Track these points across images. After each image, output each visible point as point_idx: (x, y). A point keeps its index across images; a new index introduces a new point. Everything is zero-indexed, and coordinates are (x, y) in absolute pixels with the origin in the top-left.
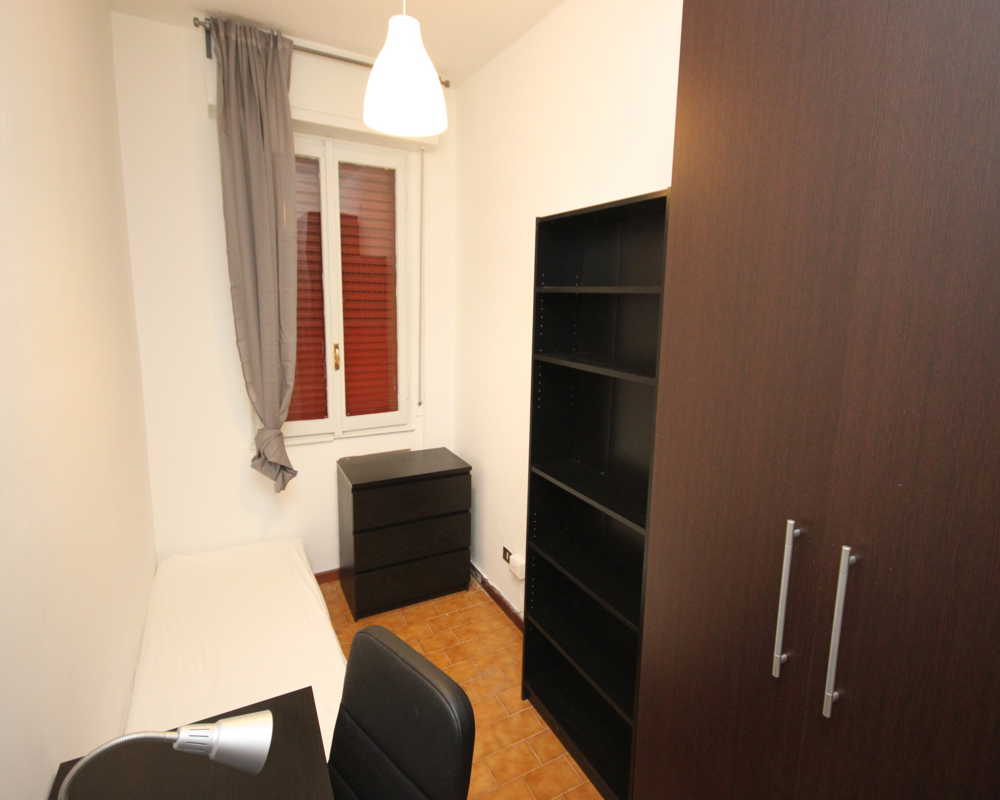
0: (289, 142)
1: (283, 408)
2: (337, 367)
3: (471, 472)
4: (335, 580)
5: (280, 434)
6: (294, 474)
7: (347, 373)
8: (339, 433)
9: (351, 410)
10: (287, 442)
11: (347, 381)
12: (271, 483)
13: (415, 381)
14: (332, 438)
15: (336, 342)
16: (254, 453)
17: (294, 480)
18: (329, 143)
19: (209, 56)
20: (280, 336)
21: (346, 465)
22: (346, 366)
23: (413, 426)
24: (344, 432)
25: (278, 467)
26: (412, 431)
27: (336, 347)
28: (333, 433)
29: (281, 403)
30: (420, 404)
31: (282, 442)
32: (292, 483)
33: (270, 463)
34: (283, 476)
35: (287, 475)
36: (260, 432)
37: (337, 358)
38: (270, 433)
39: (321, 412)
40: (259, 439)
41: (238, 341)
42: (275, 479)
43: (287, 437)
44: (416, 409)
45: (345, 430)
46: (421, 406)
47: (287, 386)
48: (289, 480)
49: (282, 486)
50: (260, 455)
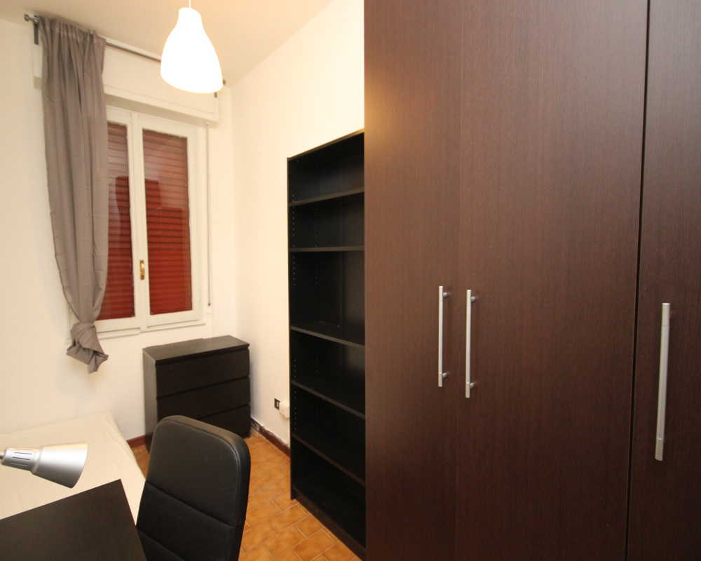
0: (102, 111)
1: (96, 306)
2: (142, 277)
3: (249, 348)
4: (141, 444)
5: (94, 327)
6: (106, 358)
7: (151, 284)
8: (144, 328)
9: (156, 308)
10: (99, 336)
11: (151, 289)
12: (84, 367)
13: (205, 287)
14: (138, 332)
15: (141, 258)
16: (70, 344)
17: (105, 362)
18: (135, 115)
19: (36, 42)
20: (94, 251)
21: (149, 351)
22: (151, 278)
23: (205, 321)
24: (148, 327)
25: (92, 353)
26: (204, 325)
27: (142, 262)
28: (139, 328)
30: (209, 305)
31: (96, 337)
32: (103, 365)
33: (85, 349)
34: (96, 361)
35: (99, 359)
36: (75, 326)
37: (142, 271)
38: (83, 326)
39: (128, 311)
40: (74, 332)
41: (56, 255)
42: (88, 363)
43: (99, 333)
44: (206, 309)
45: (150, 325)
46: (210, 307)
47: (100, 289)
48: (101, 363)
49: (95, 368)
50: (75, 344)
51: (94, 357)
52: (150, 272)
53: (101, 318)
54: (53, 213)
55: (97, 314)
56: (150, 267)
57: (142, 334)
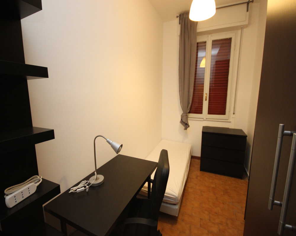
2: (206, 100)
4: (199, 159)
5: (187, 115)
6: (189, 126)
7: (209, 102)
8: (205, 119)
9: (209, 113)
10: (188, 119)
11: (209, 104)
12: (183, 127)
13: (233, 106)
15: (206, 93)
17: (189, 128)
19: (180, 24)
20: (189, 90)
21: (204, 128)
22: (209, 100)
23: (231, 121)
26: (230, 122)
28: (203, 119)
29: (188, 107)
31: (187, 119)
32: (188, 129)
33: (184, 122)
37: (206, 97)
38: (185, 114)
39: (201, 113)
40: (182, 117)
41: (179, 91)
42: (184, 126)
43: (189, 117)
44: (232, 115)
45: (207, 118)
46: (234, 115)
47: (190, 103)
48: (188, 128)
49: (186, 129)
50: (181, 120)
51: (186, 125)
52: (209, 98)
53: (189, 113)
55: (188, 111)
56: (209, 96)
57: (204, 121)
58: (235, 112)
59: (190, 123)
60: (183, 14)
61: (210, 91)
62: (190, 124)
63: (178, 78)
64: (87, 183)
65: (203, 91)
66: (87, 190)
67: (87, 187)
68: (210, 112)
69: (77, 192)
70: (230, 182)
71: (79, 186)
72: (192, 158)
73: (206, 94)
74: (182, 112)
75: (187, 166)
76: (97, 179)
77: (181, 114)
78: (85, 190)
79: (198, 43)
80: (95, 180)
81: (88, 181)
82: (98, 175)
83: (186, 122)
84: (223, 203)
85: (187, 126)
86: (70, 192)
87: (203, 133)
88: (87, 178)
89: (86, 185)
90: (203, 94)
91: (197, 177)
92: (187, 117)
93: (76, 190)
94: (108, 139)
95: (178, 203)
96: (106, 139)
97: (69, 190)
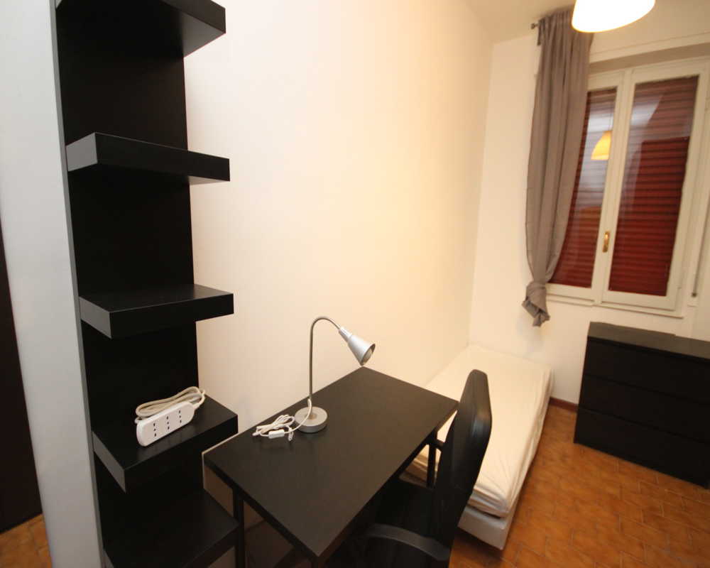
0: (585, 82)
1: (549, 269)
2: (605, 250)
5: (544, 288)
6: (547, 318)
7: (615, 257)
8: (598, 302)
9: (615, 285)
10: (548, 298)
11: (614, 263)
12: (531, 319)
13: (692, 272)
14: (591, 304)
15: (608, 230)
16: (524, 298)
17: (546, 322)
19: (539, 43)
21: (593, 326)
22: (615, 251)
23: (682, 315)
24: (603, 302)
25: (538, 310)
26: (681, 318)
27: (606, 233)
28: (592, 301)
29: (547, 267)
30: (694, 295)
31: (545, 297)
33: (533, 305)
34: (540, 318)
36: (531, 283)
37: (606, 243)
38: (537, 285)
39: (586, 282)
40: (530, 290)
42: (534, 316)
43: (549, 295)
44: (688, 299)
45: (604, 300)
46: (695, 299)
47: (554, 255)
48: (544, 321)
49: (538, 323)
50: (527, 298)
51: (539, 313)
52: (616, 245)
53: (551, 281)
54: (528, 189)
55: (549, 277)
56: (617, 239)
57: (594, 308)
58: (698, 291)
59: (552, 308)
60: (551, 18)
61: (619, 226)
62: (550, 312)
63: (526, 187)
64: (290, 420)
65: (597, 225)
66: (290, 438)
67: (291, 430)
68: (617, 283)
69: (270, 438)
70: (666, 490)
71: (275, 425)
72: (553, 403)
73: (608, 233)
74: (530, 279)
75: (537, 423)
76: (311, 416)
77: (527, 284)
78: (287, 435)
79: (589, 94)
80: (309, 418)
81: (293, 417)
82: (315, 408)
83: (540, 306)
84: (641, 545)
85: (542, 316)
86: (255, 434)
87: (592, 341)
88: (292, 411)
89: (287, 425)
90: (597, 232)
91: (564, 457)
92: (544, 294)
93: (267, 433)
94: (342, 329)
95: (507, 515)
96: (338, 328)
97: (254, 429)
